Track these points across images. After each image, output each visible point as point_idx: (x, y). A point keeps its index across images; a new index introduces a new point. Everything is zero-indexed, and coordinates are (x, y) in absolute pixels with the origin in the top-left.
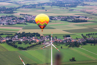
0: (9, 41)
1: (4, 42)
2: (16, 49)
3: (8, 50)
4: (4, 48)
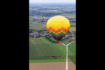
0: (48, 35)
1: (44, 36)
2: (50, 42)
3: (45, 43)
4: (42, 41)
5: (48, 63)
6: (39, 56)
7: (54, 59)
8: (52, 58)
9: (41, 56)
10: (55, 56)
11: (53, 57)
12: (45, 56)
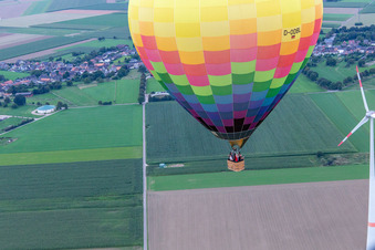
5: (293, 186)
6: (258, 153)
7: (322, 167)
8: (312, 159)
9: (264, 153)
10: (327, 150)
11: (319, 155)
12: (285, 152)
